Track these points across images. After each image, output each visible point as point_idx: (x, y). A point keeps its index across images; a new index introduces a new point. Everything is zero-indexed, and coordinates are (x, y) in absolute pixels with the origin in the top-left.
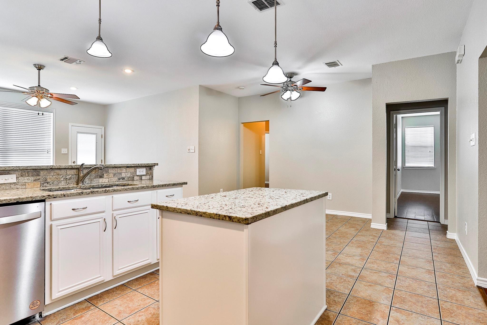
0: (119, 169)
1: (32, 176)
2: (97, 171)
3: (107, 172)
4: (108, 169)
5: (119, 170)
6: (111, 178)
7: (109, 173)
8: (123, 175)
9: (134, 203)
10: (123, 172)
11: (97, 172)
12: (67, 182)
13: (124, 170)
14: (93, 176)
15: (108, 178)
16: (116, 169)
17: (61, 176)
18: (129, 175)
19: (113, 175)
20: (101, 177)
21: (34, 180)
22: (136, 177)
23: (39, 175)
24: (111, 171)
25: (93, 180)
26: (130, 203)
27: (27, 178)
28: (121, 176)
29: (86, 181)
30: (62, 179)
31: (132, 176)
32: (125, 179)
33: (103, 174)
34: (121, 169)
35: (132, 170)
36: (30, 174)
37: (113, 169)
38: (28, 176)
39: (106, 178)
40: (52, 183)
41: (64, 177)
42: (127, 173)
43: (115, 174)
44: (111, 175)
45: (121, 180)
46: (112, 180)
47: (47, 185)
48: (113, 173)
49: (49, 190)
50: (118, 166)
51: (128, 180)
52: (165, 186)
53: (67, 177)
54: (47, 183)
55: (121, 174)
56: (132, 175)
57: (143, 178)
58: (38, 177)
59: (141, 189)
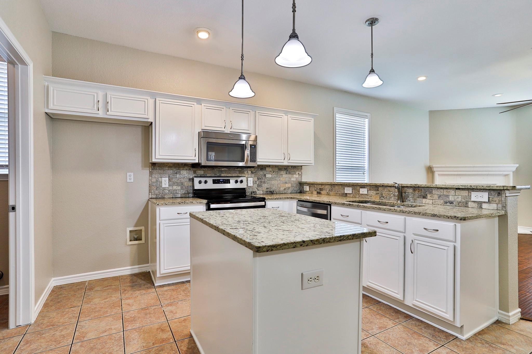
0: (445, 190)
1: (375, 190)
2: (420, 190)
3: (431, 193)
4: (431, 189)
5: (445, 192)
6: (436, 200)
7: (432, 194)
8: (451, 198)
9: (383, 224)
10: (450, 194)
11: (420, 192)
12: (395, 198)
13: (452, 192)
14: (417, 196)
15: (432, 200)
16: (442, 190)
17: (391, 193)
18: (459, 200)
19: (437, 197)
20: (425, 197)
21: (376, 194)
22: (470, 203)
23: (378, 190)
24: (435, 192)
25: (417, 199)
26: (380, 223)
27: (373, 191)
28: (448, 199)
29: (410, 199)
30: (392, 195)
31: (464, 201)
32: (453, 204)
33: (426, 195)
34: (448, 191)
35: (465, 193)
36: (374, 189)
37: (438, 190)
38: (373, 190)
39: (429, 199)
40: (386, 197)
41: (393, 194)
42: (456, 197)
43: (440, 196)
44: (436, 197)
45: (448, 204)
46: (437, 203)
47: (383, 198)
48: (438, 194)
49: (374, 202)
50: (440, 187)
51: (458, 206)
52: (420, 214)
53: (395, 194)
54: (383, 197)
55: (447, 196)
56: (464, 199)
57: (484, 206)
58: (378, 192)
59: (388, 211)
